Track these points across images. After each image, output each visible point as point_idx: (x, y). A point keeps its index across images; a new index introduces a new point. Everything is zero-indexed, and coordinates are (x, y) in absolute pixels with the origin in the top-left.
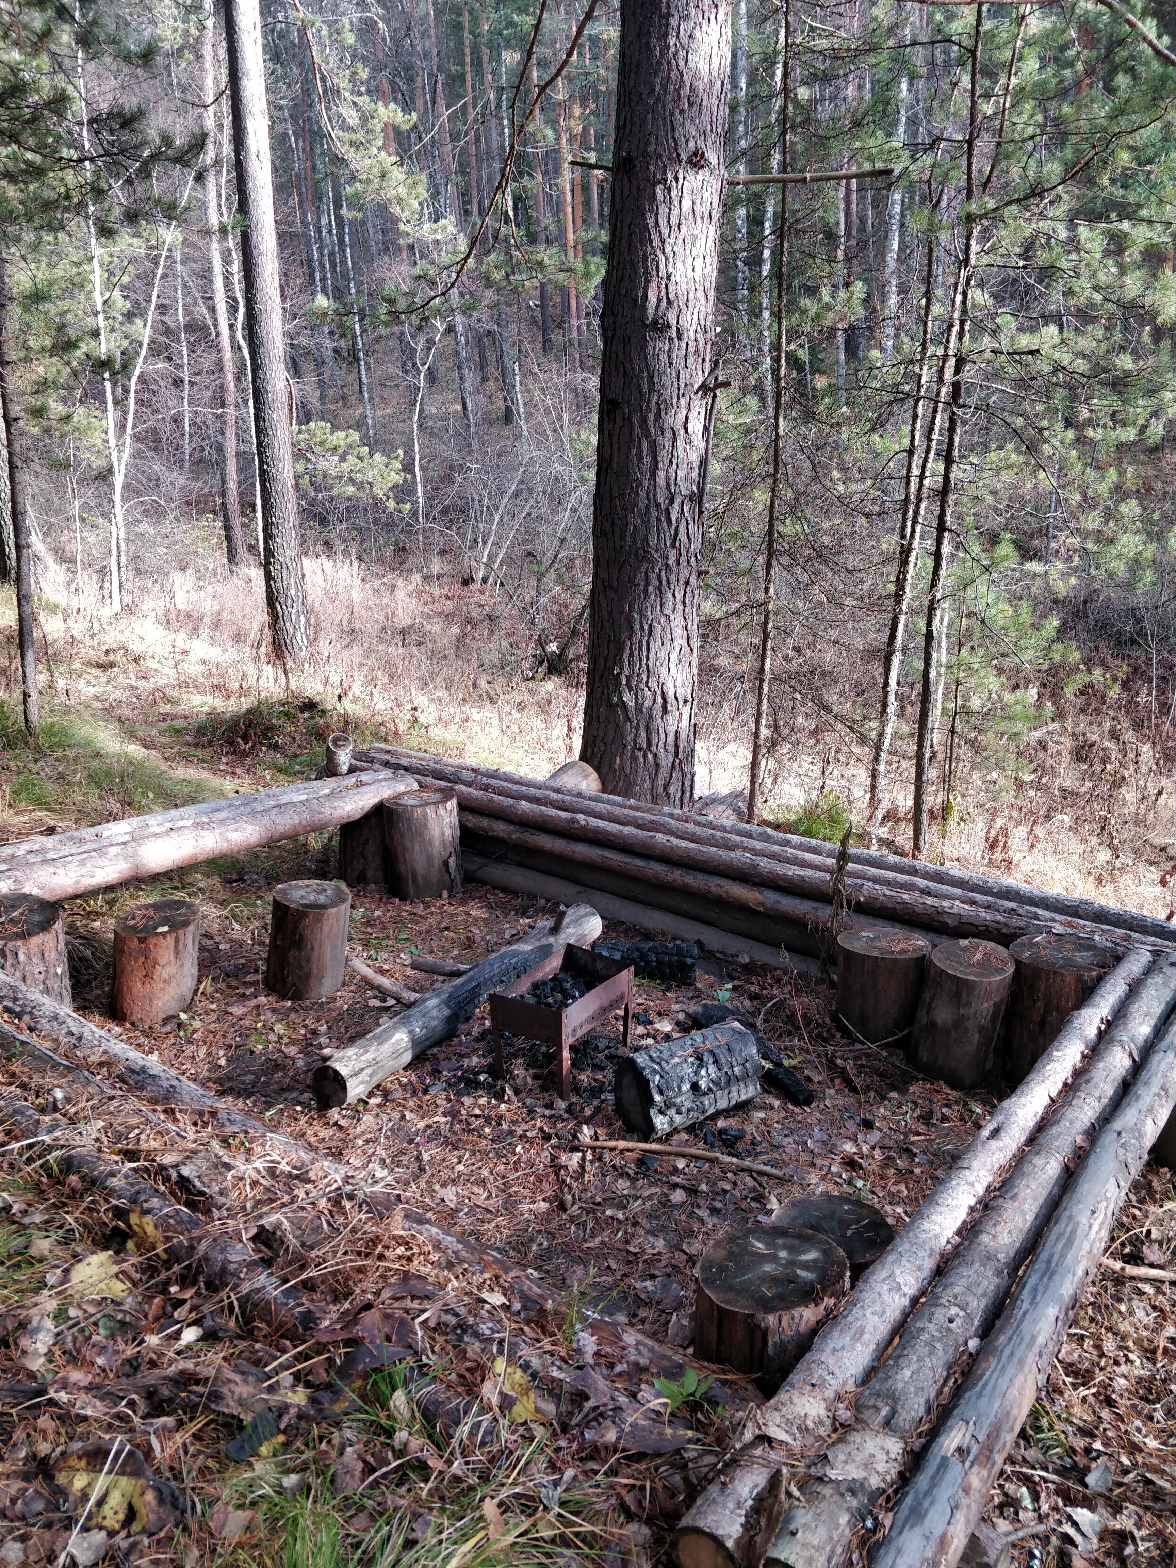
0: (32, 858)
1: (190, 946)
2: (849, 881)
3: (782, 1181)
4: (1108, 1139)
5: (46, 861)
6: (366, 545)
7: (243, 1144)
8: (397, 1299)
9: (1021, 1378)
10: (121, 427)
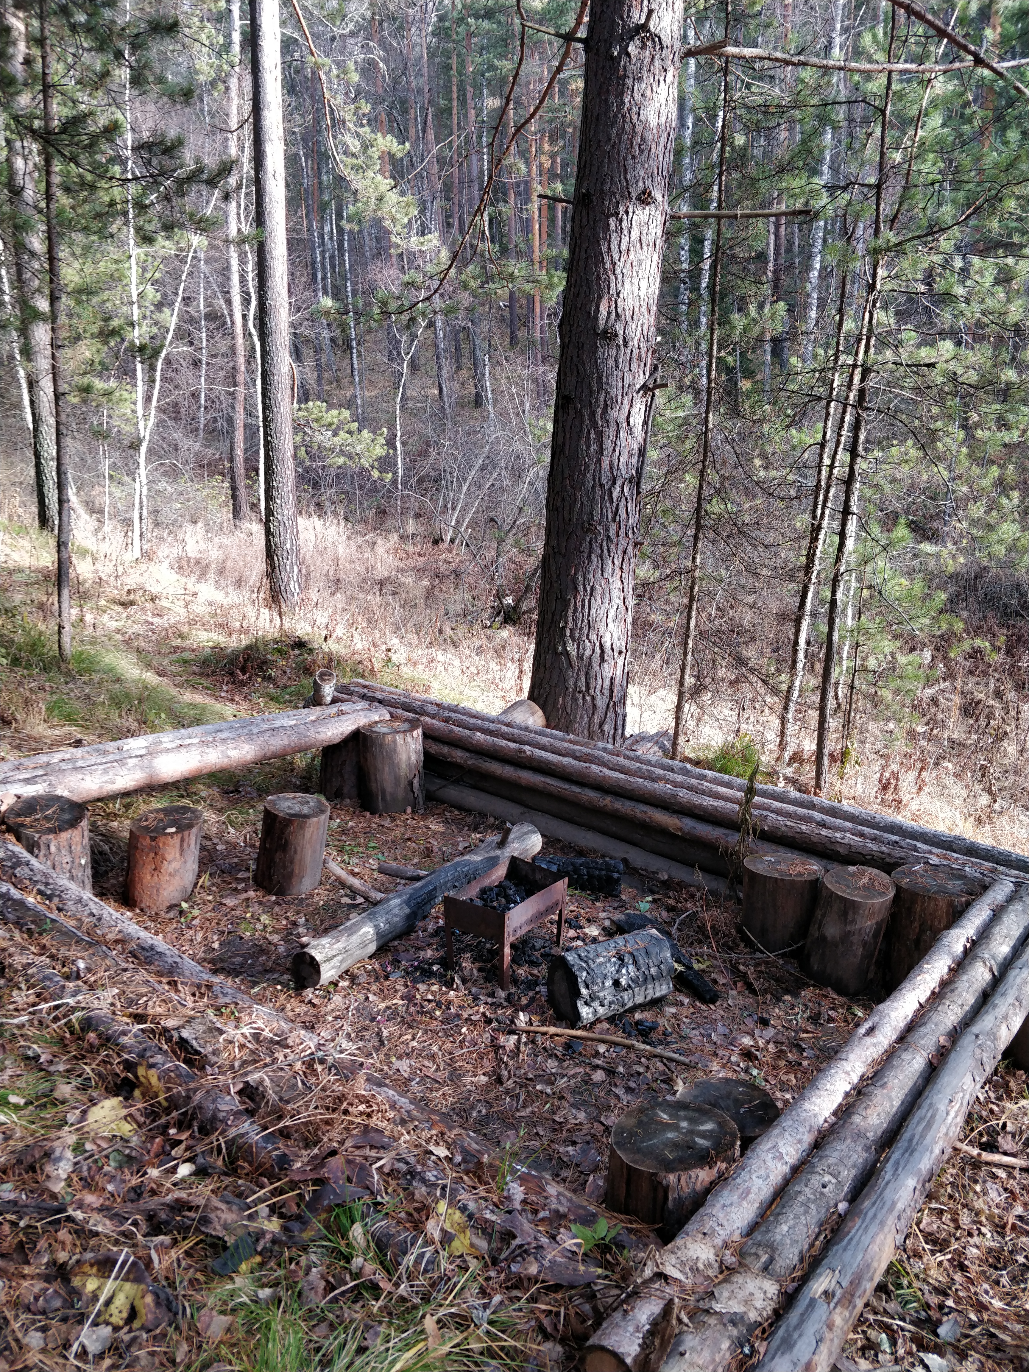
0: (64, 766)
1: (193, 845)
2: (755, 812)
3: (688, 1067)
4: (967, 1041)
5: (75, 769)
6: (352, 507)
7: (233, 1013)
8: (358, 1148)
9: (881, 1236)
10: (148, 399)
